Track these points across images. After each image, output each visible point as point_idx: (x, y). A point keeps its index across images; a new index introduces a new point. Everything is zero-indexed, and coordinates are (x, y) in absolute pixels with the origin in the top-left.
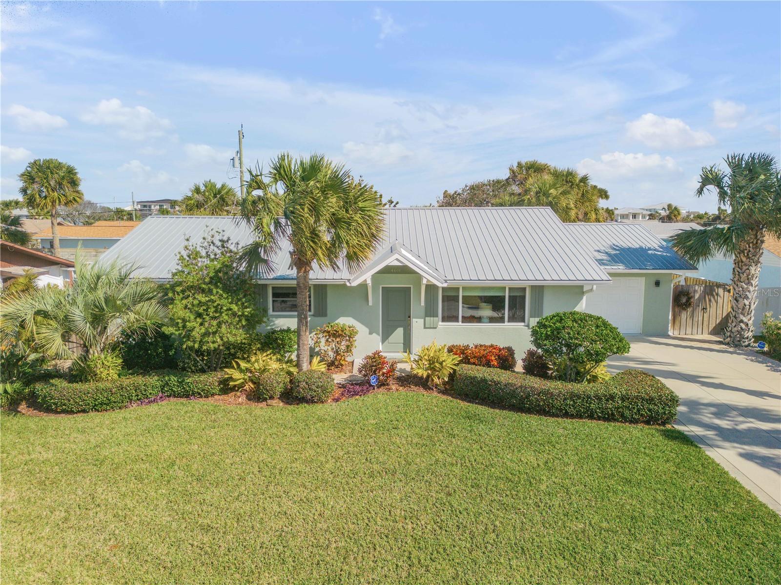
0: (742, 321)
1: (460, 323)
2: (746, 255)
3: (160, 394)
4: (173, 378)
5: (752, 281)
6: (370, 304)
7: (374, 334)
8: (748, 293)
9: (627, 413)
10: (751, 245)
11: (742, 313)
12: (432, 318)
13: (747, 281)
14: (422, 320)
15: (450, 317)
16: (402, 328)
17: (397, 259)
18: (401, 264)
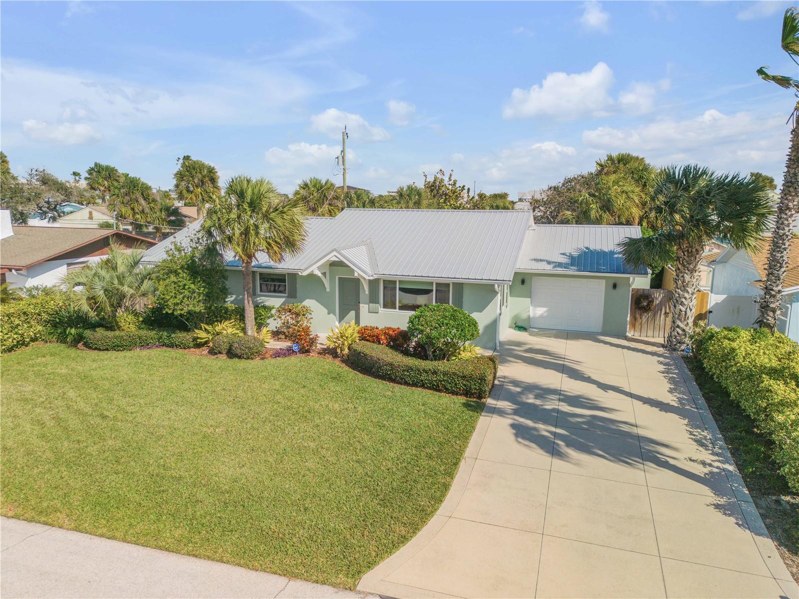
0: (678, 326)
1: (397, 310)
2: (681, 262)
3: (157, 343)
4: (165, 334)
5: (687, 289)
6: (328, 290)
7: (331, 314)
8: (684, 300)
9: (448, 386)
10: (686, 253)
11: (678, 319)
12: (374, 305)
13: (682, 288)
14: (368, 305)
15: (389, 304)
16: (354, 312)
17: (335, 256)
18: (338, 260)
